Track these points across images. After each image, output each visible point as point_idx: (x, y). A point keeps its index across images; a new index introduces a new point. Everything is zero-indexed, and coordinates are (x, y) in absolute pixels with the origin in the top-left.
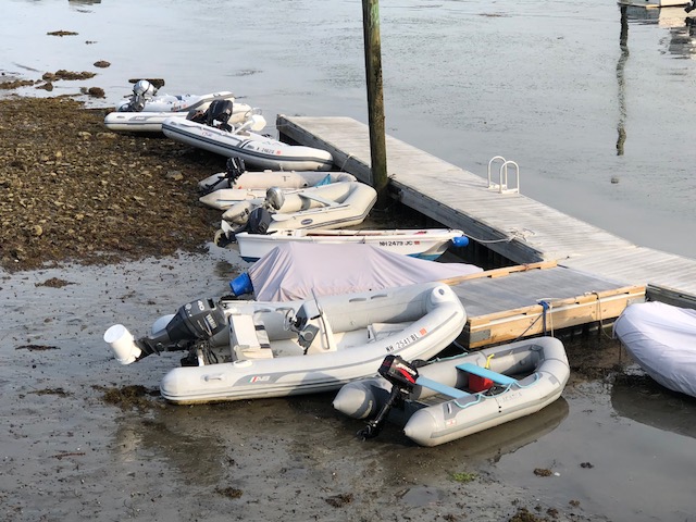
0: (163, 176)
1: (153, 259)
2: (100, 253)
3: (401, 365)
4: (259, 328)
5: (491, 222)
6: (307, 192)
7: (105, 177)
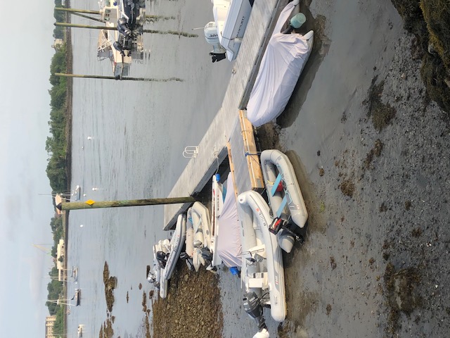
0: (187, 282)
1: (221, 298)
2: (218, 320)
3: (273, 226)
4: (254, 277)
5: (210, 163)
6: (196, 229)
7: (186, 306)
